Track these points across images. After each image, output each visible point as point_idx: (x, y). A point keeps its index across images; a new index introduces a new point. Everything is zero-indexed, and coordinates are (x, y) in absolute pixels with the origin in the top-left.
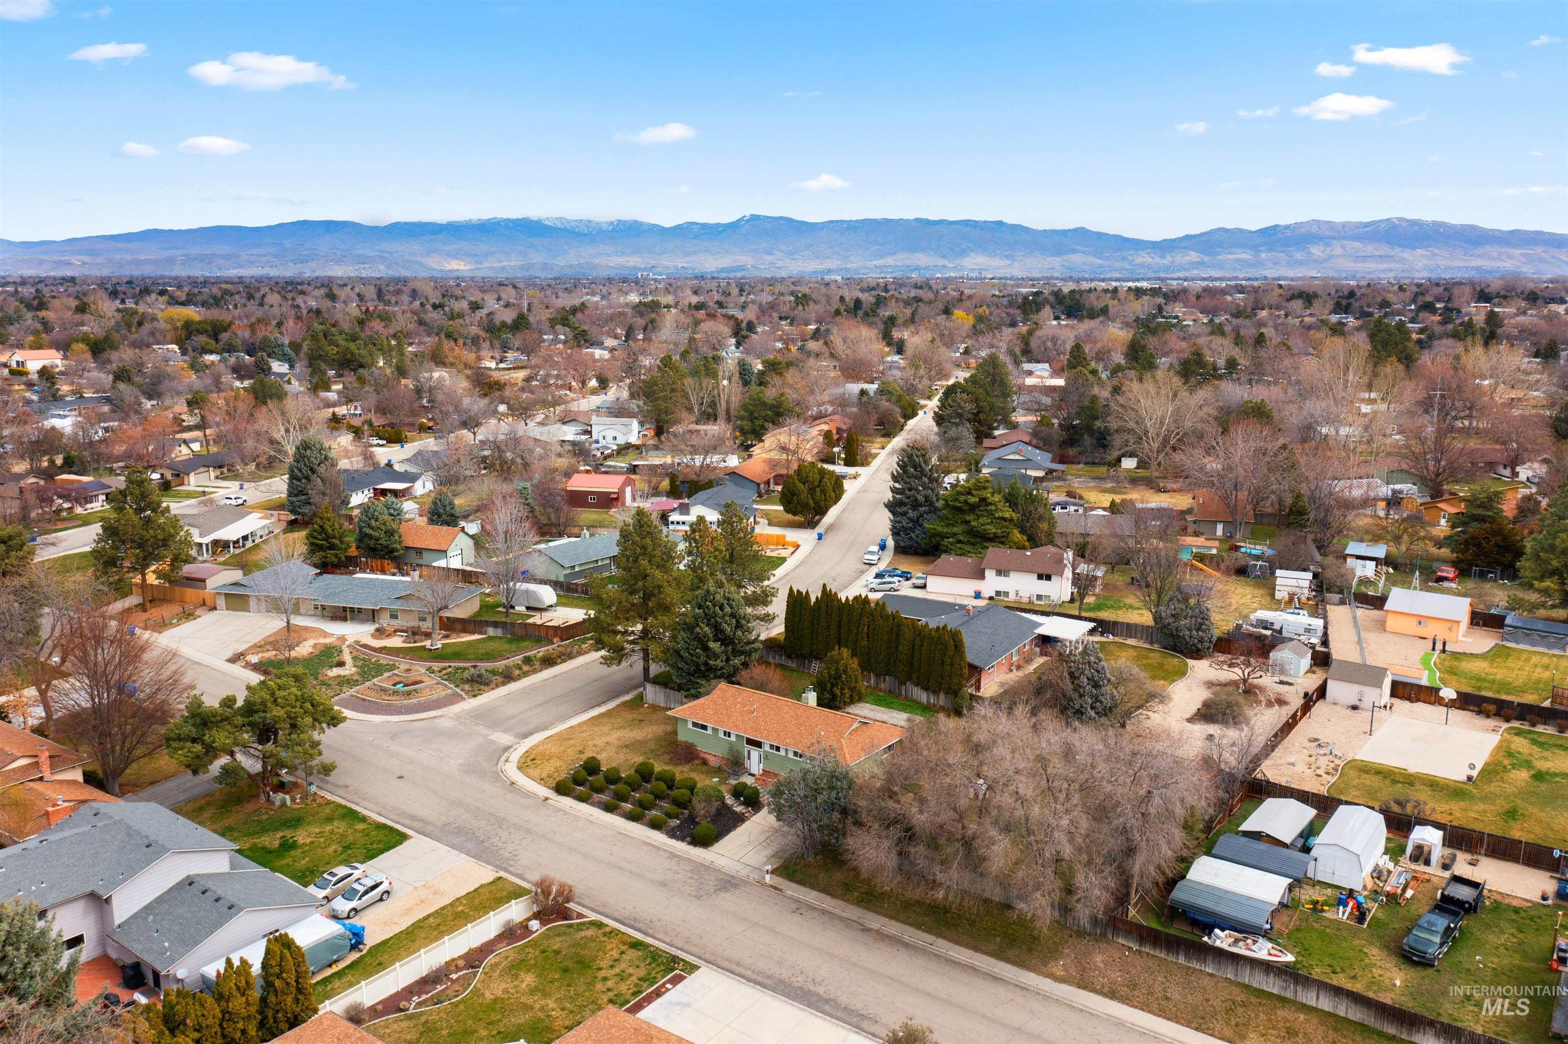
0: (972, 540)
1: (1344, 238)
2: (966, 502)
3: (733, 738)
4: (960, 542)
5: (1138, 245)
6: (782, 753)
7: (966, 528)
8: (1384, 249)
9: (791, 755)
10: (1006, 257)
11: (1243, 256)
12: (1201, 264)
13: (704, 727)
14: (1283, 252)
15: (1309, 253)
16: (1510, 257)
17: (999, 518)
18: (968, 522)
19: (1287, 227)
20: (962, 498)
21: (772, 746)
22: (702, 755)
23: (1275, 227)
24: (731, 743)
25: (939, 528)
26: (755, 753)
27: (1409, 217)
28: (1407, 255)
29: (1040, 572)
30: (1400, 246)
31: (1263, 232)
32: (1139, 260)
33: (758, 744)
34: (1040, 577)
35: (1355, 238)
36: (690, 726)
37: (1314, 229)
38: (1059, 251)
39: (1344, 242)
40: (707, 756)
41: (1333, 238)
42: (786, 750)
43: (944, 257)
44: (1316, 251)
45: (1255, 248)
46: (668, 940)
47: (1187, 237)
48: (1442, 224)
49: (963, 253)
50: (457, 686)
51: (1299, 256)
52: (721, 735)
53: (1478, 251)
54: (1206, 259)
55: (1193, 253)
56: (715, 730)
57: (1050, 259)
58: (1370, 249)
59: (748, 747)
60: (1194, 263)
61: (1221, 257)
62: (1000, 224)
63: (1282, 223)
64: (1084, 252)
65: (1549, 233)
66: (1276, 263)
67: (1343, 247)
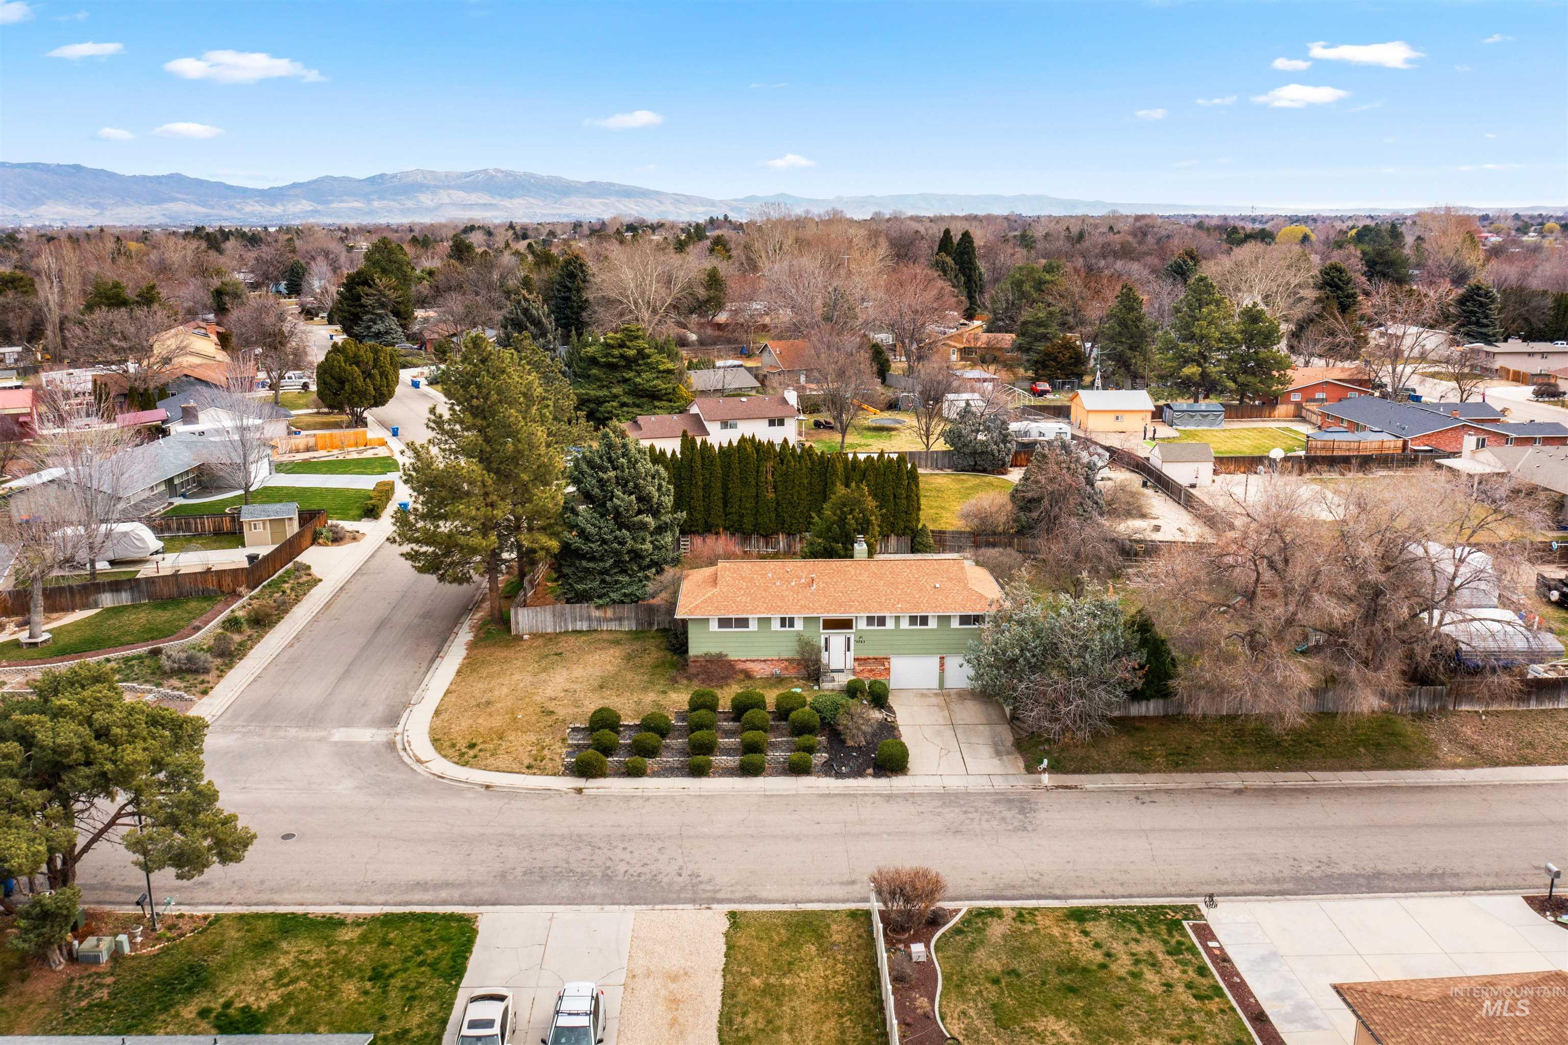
0: (638, 402)
1: (449, 187)
2: (622, 356)
3: (799, 626)
4: (623, 405)
5: (243, 193)
6: (890, 625)
7: (627, 387)
8: (485, 199)
9: (905, 624)
10: (94, 205)
11: (356, 204)
12: (315, 212)
13: (743, 622)
14: (394, 200)
15: (419, 201)
16: (592, 205)
17: (664, 371)
18: (625, 381)
19: (394, 176)
20: (616, 352)
21: (870, 620)
22: (741, 666)
23: (382, 176)
24: (798, 633)
25: (592, 393)
26: (837, 639)
27: (503, 168)
28: (506, 203)
29: (772, 415)
30: (500, 195)
31: (372, 180)
32: (248, 209)
33: (845, 624)
34: (772, 423)
35: (461, 188)
36: (714, 626)
37: (420, 179)
38: (157, 199)
39: (451, 191)
40: (749, 665)
41: (438, 187)
42: (897, 618)
43: (12, 205)
44: (426, 199)
45: (367, 197)
46: (1097, 892)
47: (295, 185)
48: (532, 176)
49: (38, 201)
50: (158, 685)
51: (410, 204)
52: (776, 626)
53: (566, 201)
54: (320, 207)
55: (304, 202)
56: (764, 622)
57: (147, 208)
58: (473, 198)
59: (824, 633)
60: (307, 212)
61: (334, 205)
62: (78, 168)
63: (390, 172)
64: (184, 200)
65: (619, 185)
66: (390, 211)
67: (449, 195)
